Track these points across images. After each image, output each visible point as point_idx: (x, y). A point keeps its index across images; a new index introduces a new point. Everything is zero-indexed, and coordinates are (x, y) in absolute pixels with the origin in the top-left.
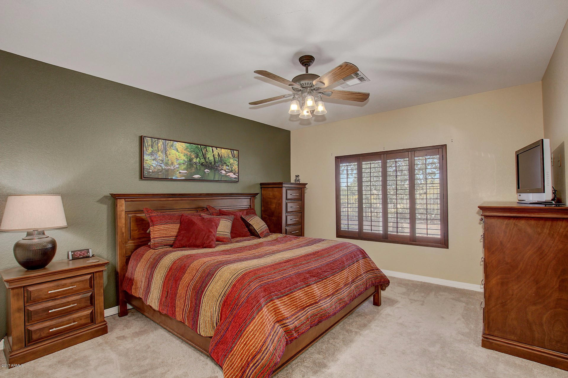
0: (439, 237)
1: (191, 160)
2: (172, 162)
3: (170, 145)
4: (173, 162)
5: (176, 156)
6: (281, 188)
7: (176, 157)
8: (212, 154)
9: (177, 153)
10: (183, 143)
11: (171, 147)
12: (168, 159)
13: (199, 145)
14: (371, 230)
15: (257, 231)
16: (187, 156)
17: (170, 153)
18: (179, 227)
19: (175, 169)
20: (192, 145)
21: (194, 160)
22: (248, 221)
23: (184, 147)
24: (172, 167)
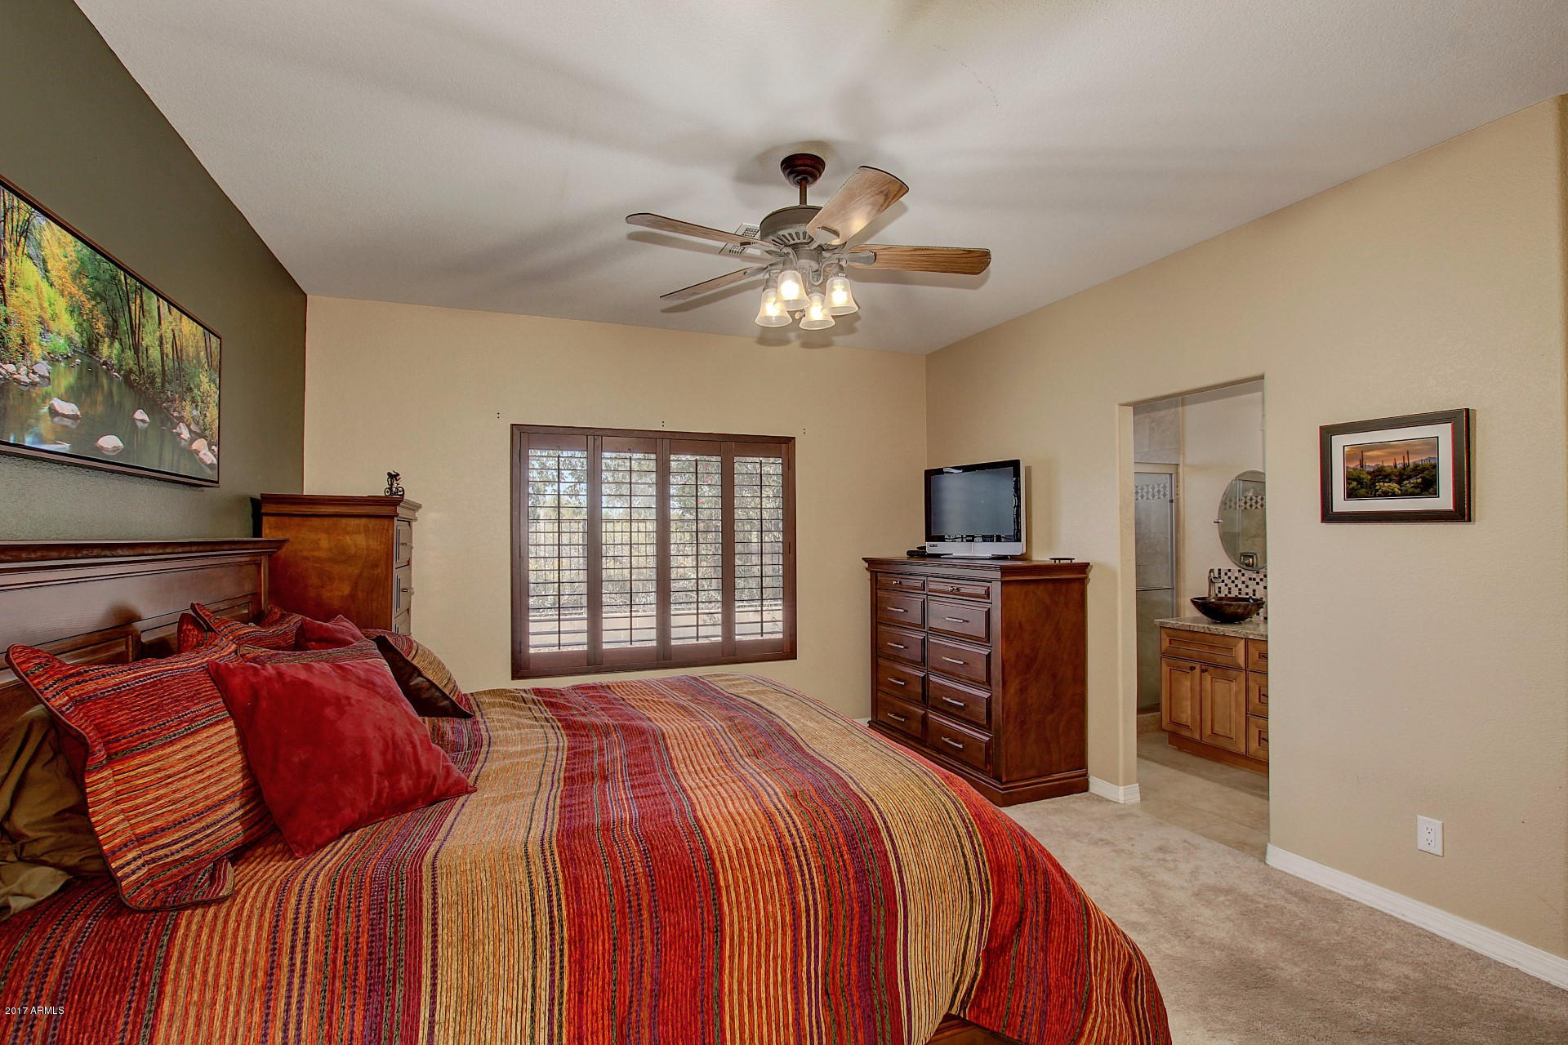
0: (780, 636)
1: (91, 347)
2: (23, 340)
3: (15, 224)
4: (27, 341)
5: (42, 308)
6: (386, 522)
7: (39, 312)
8: (158, 334)
9: (45, 285)
10: (70, 237)
11: (23, 239)
12: (10, 310)
13: (122, 269)
14: (631, 641)
15: (447, 693)
16: (81, 320)
17: (18, 281)
18: (238, 734)
19: (34, 384)
20: (99, 257)
21: (105, 350)
22: (409, 659)
23: (70, 258)
24: (23, 370)
